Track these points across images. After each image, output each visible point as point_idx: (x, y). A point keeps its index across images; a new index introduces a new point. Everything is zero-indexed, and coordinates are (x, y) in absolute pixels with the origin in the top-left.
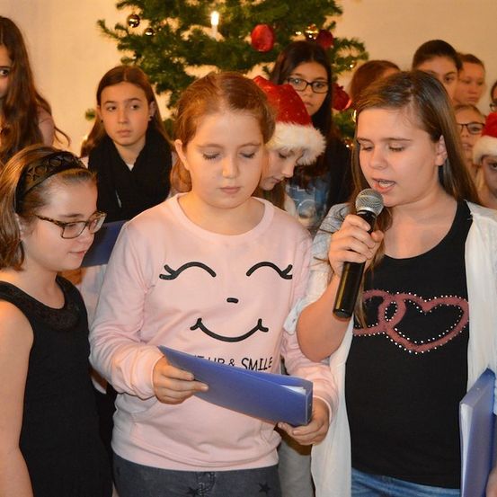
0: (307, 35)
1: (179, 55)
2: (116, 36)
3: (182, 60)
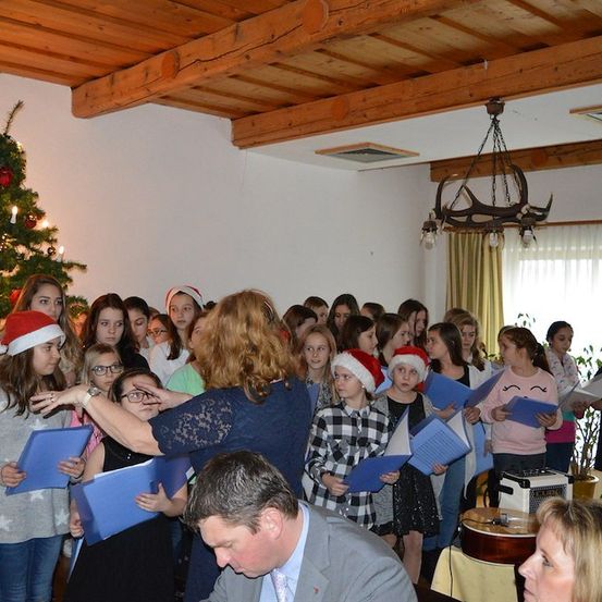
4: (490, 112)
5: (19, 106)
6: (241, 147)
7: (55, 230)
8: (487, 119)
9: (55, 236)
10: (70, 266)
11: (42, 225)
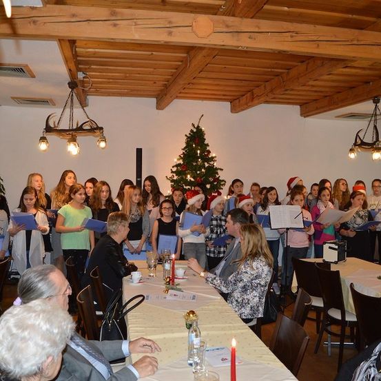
2: (170, 180)
4: (374, 102)
5: (202, 116)
6: (305, 117)
8: (374, 105)
9: (215, 159)
10: (218, 169)
11: (211, 155)
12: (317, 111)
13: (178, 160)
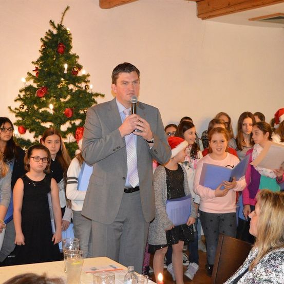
0: (84, 112)
1: (39, 119)
2: (15, 112)
3: (40, 121)
5: (67, 8)
6: (203, 19)
7: (88, 75)
10: (97, 95)
11: (82, 73)
12: (229, 10)
13: (28, 79)
